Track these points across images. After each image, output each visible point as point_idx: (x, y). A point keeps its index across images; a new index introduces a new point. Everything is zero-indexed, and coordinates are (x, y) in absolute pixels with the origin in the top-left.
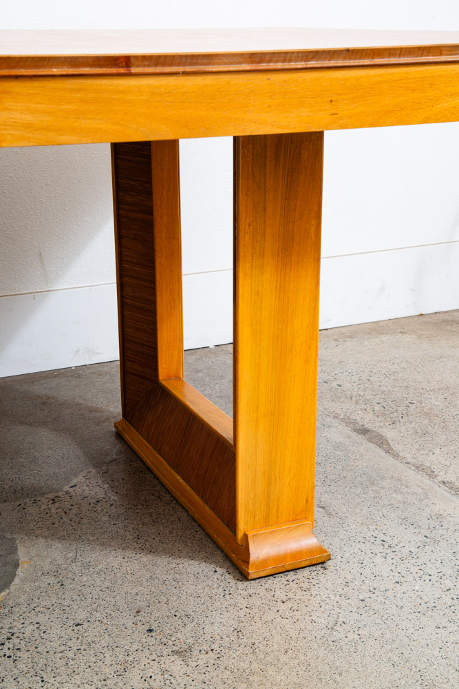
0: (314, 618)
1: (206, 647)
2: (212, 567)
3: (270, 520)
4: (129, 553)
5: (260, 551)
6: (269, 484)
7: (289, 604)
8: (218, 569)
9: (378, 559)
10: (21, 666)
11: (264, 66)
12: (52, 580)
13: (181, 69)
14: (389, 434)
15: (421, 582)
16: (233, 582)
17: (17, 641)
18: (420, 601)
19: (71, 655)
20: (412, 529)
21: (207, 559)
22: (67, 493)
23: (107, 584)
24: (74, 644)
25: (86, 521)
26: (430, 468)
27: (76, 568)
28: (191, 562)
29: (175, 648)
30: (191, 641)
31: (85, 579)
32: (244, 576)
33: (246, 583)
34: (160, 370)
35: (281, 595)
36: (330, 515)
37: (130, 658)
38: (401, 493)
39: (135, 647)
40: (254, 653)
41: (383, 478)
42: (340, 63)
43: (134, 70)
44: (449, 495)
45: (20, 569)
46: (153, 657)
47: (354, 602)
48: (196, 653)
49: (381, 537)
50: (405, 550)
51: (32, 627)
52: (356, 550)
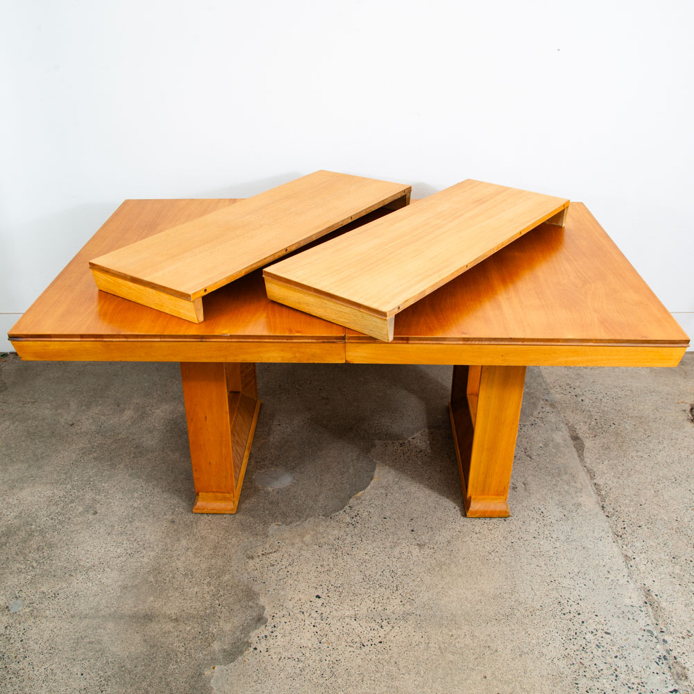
0: (485, 545)
1: (431, 546)
2: (454, 505)
4: (422, 486)
5: (475, 506)
6: (486, 477)
7: (478, 535)
8: (457, 507)
9: (533, 522)
10: (356, 531)
11: (469, 342)
12: (383, 491)
13: (431, 342)
14: (588, 444)
15: (545, 541)
16: (459, 515)
17: (358, 518)
18: (538, 550)
19: (376, 532)
20: (560, 509)
21: (454, 500)
22: (409, 441)
23: (405, 500)
24: (380, 527)
25: (410, 462)
26: (594, 472)
27: (396, 487)
28: (447, 500)
29: (419, 543)
30: (427, 541)
31: (397, 495)
32: (465, 515)
33: (465, 518)
34: (468, 390)
35: (477, 529)
36: (526, 490)
37: (399, 542)
38: (570, 485)
39: (403, 537)
40: (450, 555)
41: (566, 473)
42: (506, 343)
43: (410, 342)
44: (592, 493)
45: (373, 481)
46: (408, 544)
47: (508, 542)
48: (426, 547)
49: (543, 510)
50: (550, 521)
51: (367, 513)
52: (526, 514)
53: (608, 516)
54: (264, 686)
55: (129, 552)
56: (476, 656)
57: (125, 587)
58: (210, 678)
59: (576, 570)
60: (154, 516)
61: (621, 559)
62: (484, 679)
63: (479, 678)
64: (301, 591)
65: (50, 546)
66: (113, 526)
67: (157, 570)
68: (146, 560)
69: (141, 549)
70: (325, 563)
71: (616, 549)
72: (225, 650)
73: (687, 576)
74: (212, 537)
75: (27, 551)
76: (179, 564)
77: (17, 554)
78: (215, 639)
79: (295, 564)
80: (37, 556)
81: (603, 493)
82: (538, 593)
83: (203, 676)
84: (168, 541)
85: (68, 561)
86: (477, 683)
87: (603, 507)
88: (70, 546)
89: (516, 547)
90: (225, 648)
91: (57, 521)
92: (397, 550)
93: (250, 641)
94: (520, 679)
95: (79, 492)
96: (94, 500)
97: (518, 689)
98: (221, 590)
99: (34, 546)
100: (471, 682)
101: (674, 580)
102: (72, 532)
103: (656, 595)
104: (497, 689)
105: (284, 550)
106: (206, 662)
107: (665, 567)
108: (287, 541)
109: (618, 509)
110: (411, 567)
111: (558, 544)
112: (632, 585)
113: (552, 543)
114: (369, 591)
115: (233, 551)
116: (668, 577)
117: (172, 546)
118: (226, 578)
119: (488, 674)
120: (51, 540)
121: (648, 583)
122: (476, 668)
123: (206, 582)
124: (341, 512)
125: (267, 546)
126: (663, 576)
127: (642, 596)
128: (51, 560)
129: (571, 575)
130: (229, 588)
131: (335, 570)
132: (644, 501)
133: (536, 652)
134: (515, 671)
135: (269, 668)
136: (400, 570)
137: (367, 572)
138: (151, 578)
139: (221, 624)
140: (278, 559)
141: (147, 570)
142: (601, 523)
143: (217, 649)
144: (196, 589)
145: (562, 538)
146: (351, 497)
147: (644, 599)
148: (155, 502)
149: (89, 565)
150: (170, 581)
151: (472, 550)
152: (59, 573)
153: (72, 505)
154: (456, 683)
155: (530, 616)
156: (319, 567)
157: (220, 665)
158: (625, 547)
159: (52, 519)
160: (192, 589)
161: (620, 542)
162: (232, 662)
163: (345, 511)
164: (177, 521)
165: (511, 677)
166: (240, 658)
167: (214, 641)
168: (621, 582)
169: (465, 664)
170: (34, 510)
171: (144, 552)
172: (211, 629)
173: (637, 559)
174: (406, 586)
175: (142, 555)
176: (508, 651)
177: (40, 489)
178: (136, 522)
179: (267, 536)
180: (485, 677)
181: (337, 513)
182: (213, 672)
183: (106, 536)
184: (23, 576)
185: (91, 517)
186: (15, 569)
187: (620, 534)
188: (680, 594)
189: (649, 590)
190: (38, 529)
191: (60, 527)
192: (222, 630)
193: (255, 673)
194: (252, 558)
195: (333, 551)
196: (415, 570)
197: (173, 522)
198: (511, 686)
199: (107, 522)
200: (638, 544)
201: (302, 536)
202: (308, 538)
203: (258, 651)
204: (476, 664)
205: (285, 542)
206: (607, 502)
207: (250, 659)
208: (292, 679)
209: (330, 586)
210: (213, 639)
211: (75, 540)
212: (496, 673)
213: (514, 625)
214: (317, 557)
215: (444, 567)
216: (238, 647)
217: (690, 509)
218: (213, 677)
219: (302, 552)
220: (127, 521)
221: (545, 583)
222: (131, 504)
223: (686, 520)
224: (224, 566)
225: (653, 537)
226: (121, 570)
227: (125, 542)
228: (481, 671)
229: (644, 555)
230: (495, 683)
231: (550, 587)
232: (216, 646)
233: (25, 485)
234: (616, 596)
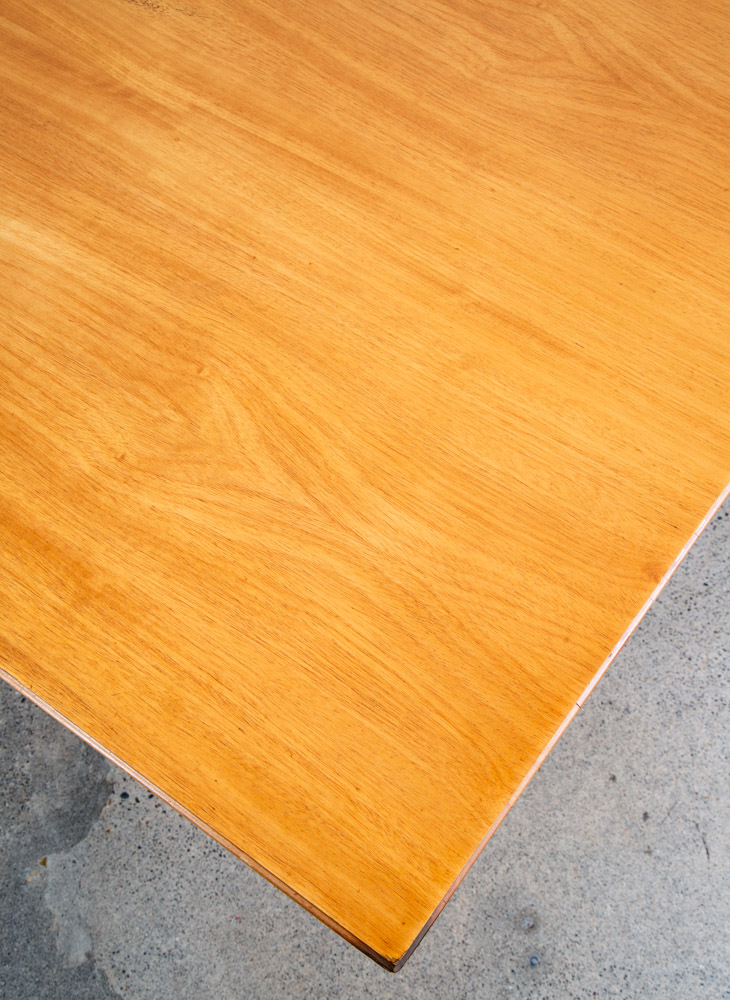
54: (160, 885)
56: (587, 729)
58: (40, 891)
62: (611, 784)
63: (601, 783)
72: (59, 814)
78: (33, 790)
83: (25, 889)
86: (600, 796)
90: (58, 806)
93: (108, 778)
94: (683, 771)
97: (685, 797)
100: (586, 794)
104: (640, 804)
106: (23, 851)
119: (619, 769)
122: (592, 759)
133: (709, 701)
134: (671, 754)
135: (163, 837)
139: (37, 748)
143: (41, 813)
154: (556, 802)
155: (685, 613)
157: (58, 851)
162: (81, 838)
165: (665, 770)
166: (96, 826)
167: (30, 794)
169: (569, 753)
172: (17, 765)
176: (652, 708)
180: (613, 778)
182: (46, 874)
192: (40, 762)
193: (136, 857)
198: (669, 790)
203: (131, 800)
204: (590, 748)
207: (118, 822)
208: (217, 855)
210: (29, 790)
212: (635, 765)
213: (655, 639)
216: (86, 800)
218: (46, 885)
228: (603, 766)
230: (635, 788)
232: (38, 805)
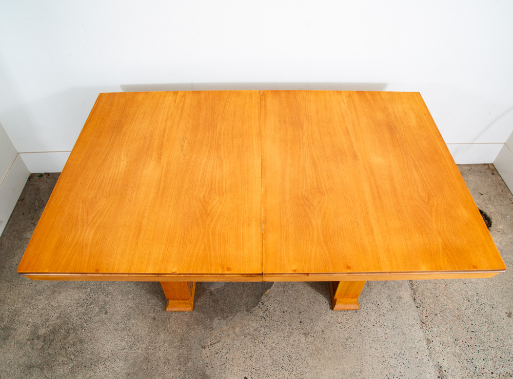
0: (345, 333)
1: (312, 335)
3: (345, 295)
5: (338, 305)
7: (340, 325)
8: (327, 301)
9: (373, 313)
10: (266, 323)
12: (282, 289)
15: (380, 328)
16: (329, 308)
17: (268, 312)
18: (376, 336)
19: (279, 324)
20: (389, 302)
21: (325, 296)
23: (296, 297)
24: (281, 320)
28: (321, 295)
29: (305, 332)
30: (309, 331)
32: (332, 309)
33: (332, 311)
35: (339, 320)
37: (292, 331)
39: (295, 327)
40: (324, 342)
44: (408, 288)
46: (298, 333)
47: (358, 330)
48: (309, 336)
49: (379, 302)
50: (383, 311)
51: (272, 308)
52: (369, 307)
53: (417, 307)
55: (129, 344)
57: (129, 374)
59: (399, 352)
60: (143, 314)
61: (425, 342)
64: (236, 374)
65: (81, 341)
66: (118, 323)
67: (147, 360)
68: (140, 351)
69: (137, 342)
70: (249, 351)
71: (422, 334)
73: (463, 354)
74: (179, 330)
75: (67, 347)
76: (161, 354)
77: (61, 349)
79: (231, 351)
80: (73, 350)
81: (415, 287)
82: (376, 371)
84: (152, 335)
85: (92, 353)
87: (414, 299)
88: (93, 341)
89: (363, 334)
91: (83, 320)
92: (292, 338)
95: (95, 295)
96: (105, 302)
98: (187, 374)
99: (71, 342)
101: (456, 358)
102: (93, 329)
103: (445, 371)
105: (223, 340)
107: (450, 347)
108: (225, 333)
109: (423, 301)
110: (301, 352)
111: (388, 331)
112: (431, 363)
113: (384, 330)
114: (276, 373)
115: (192, 342)
116: (452, 356)
117: (155, 339)
118: (189, 365)
120: (81, 336)
121: (440, 361)
123: (177, 368)
124: (257, 307)
125: (213, 337)
126: (449, 355)
127: (437, 372)
128: (82, 353)
129: (396, 356)
130: (192, 372)
131: (255, 356)
132: (439, 294)
136: (294, 355)
137: (274, 358)
138: (144, 367)
140: (220, 348)
141: (141, 359)
142: (413, 313)
144: (172, 374)
145: (390, 326)
146: (262, 295)
147: (438, 374)
148: (142, 302)
149: (106, 356)
150: (156, 368)
151: (337, 337)
152: (88, 364)
153: (92, 306)
156: (245, 353)
158: (427, 331)
159: (80, 318)
160: (169, 374)
161: (424, 328)
163: (259, 307)
164: (157, 318)
168: (424, 361)
170: (68, 311)
171: (138, 344)
173: (434, 342)
174: (298, 369)
175: (137, 347)
177: (70, 293)
178: (132, 319)
179: (213, 329)
181: (254, 308)
183: (114, 332)
184: (66, 367)
185: (104, 316)
186: (60, 361)
187: (424, 321)
188: (459, 369)
189: (441, 367)
190: (73, 327)
191: (86, 325)
194: (204, 347)
195: (253, 340)
196: (303, 355)
197: (154, 319)
199: (114, 320)
200: (435, 330)
201: (234, 328)
202: (237, 330)
205: (224, 334)
206: (417, 295)
209: (252, 369)
211: (96, 336)
214: (244, 346)
215: (320, 352)
217: (466, 299)
219: (235, 342)
220: (126, 319)
221: (380, 363)
222: (128, 304)
223: (463, 309)
224: (188, 355)
225: (443, 324)
226: (126, 360)
227: (126, 337)
229: (438, 338)
231: (383, 366)
233: (61, 289)
234: (422, 372)
